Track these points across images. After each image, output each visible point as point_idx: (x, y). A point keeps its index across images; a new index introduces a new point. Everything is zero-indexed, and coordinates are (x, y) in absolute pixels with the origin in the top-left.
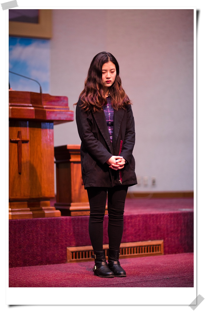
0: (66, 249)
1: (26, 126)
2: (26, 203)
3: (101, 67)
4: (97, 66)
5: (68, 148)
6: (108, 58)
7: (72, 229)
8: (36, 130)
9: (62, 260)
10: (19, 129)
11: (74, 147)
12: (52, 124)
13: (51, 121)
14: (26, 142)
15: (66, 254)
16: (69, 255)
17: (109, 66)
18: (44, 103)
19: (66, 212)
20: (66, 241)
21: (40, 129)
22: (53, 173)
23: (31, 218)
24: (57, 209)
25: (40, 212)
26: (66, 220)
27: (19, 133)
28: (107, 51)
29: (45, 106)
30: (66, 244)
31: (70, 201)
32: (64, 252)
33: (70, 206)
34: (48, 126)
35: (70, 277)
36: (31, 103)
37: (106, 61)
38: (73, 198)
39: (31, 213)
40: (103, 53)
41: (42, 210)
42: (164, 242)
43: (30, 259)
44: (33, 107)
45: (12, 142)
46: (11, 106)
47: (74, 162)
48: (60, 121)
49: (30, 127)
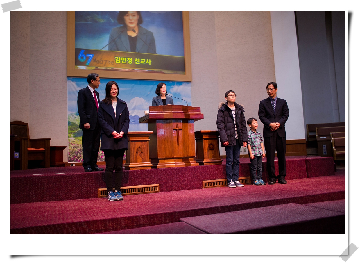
0: (202, 181)
1: (181, 122)
2: (182, 159)
5: (201, 132)
7: (205, 172)
8: (186, 124)
9: (200, 187)
10: (177, 123)
11: (204, 131)
12: (193, 121)
13: (192, 119)
14: (181, 129)
15: (202, 184)
16: (204, 184)
18: (188, 110)
19: (201, 163)
20: (202, 178)
22: (194, 144)
23: (185, 166)
24: (197, 162)
25: (189, 164)
26: (202, 167)
27: (177, 125)
29: (189, 112)
30: (202, 179)
31: (203, 158)
32: (201, 183)
33: (203, 160)
34: (191, 122)
35: (204, 194)
38: (205, 156)
39: (184, 164)
41: (190, 162)
42: (251, 177)
43: (185, 187)
44: (183, 112)
45: (174, 129)
46: (173, 112)
47: (205, 139)
48: (197, 119)
49: (182, 122)
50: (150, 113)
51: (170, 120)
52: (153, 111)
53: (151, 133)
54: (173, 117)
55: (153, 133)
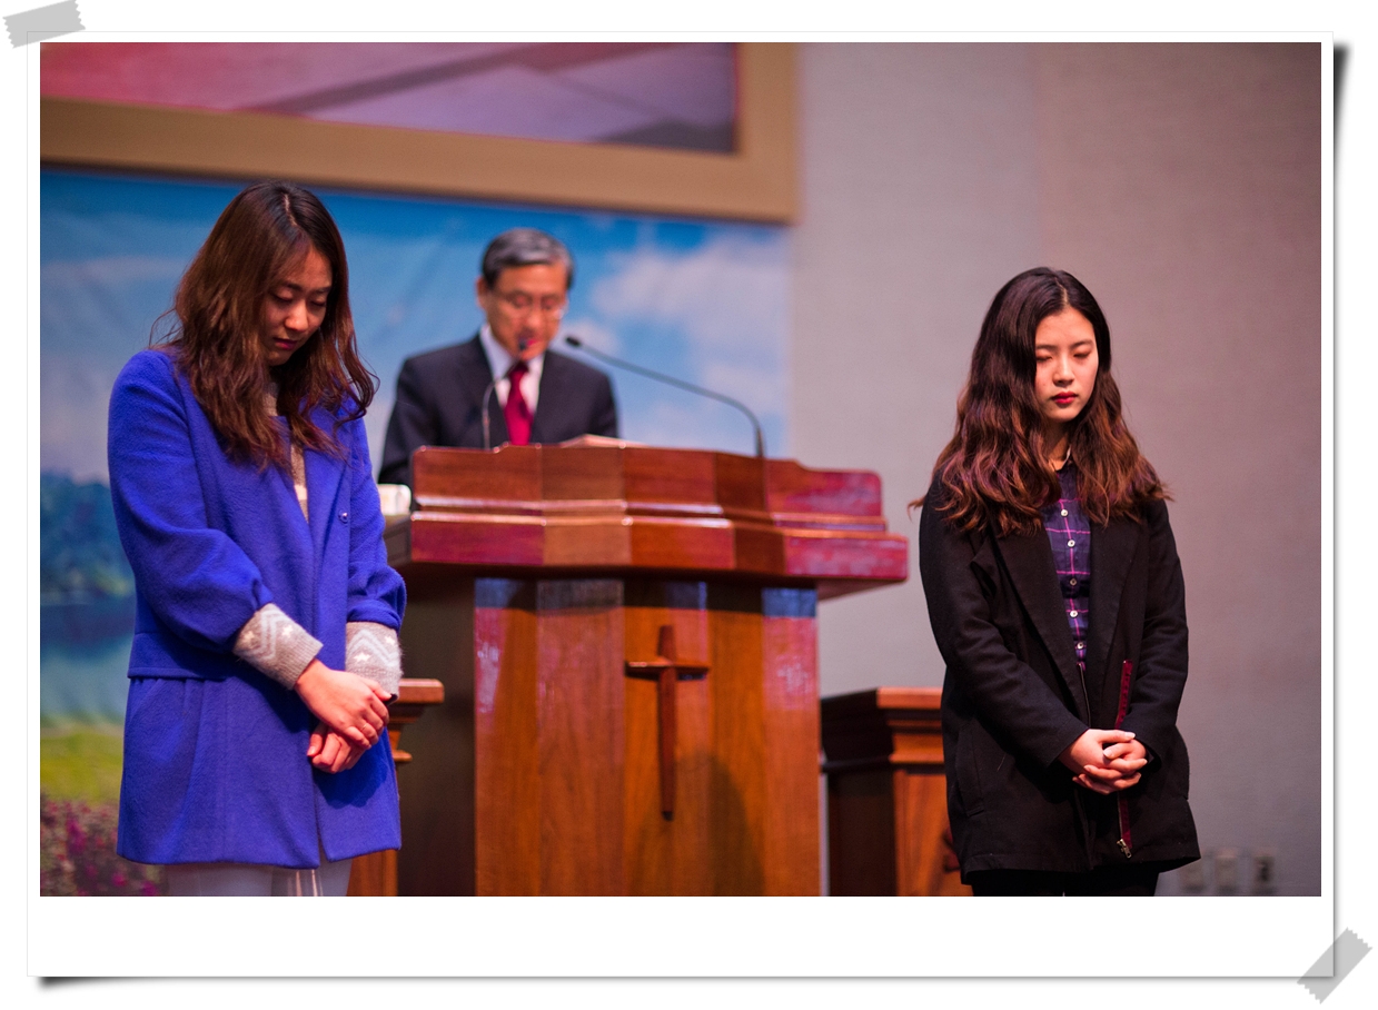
1: (694, 605)
3: (1033, 333)
4: (1013, 330)
5: (883, 703)
6: (1058, 295)
8: (741, 623)
10: (666, 616)
11: (909, 696)
12: (809, 595)
13: (806, 583)
14: (696, 673)
17: (1066, 327)
18: (774, 499)
21: (754, 618)
22: (814, 816)
27: (665, 637)
28: (1057, 264)
29: (778, 516)
36: (719, 501)
37: (1054, 307)
40: (1037, 273)
44: (725, 517)
45: (632, 673)
46: (630, 512)
47: (913, 768)
48: (846, 584)
49: (713, 605)
50: (415, 506)
51: (600, 584)
52: (443, 492)
53: (417, 698)
54: (624, 557)
55: (440, 696)
